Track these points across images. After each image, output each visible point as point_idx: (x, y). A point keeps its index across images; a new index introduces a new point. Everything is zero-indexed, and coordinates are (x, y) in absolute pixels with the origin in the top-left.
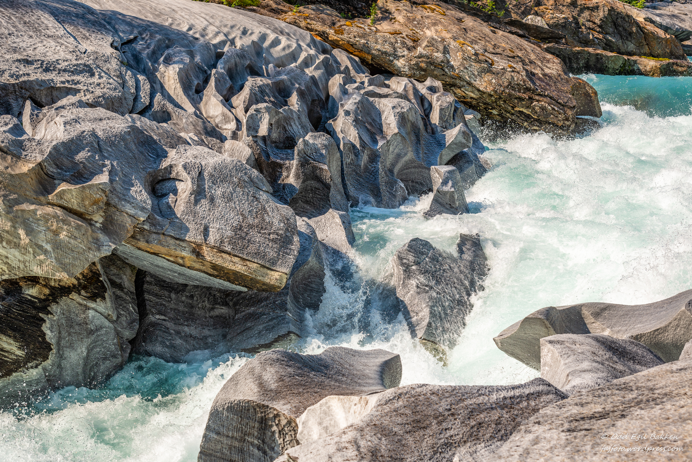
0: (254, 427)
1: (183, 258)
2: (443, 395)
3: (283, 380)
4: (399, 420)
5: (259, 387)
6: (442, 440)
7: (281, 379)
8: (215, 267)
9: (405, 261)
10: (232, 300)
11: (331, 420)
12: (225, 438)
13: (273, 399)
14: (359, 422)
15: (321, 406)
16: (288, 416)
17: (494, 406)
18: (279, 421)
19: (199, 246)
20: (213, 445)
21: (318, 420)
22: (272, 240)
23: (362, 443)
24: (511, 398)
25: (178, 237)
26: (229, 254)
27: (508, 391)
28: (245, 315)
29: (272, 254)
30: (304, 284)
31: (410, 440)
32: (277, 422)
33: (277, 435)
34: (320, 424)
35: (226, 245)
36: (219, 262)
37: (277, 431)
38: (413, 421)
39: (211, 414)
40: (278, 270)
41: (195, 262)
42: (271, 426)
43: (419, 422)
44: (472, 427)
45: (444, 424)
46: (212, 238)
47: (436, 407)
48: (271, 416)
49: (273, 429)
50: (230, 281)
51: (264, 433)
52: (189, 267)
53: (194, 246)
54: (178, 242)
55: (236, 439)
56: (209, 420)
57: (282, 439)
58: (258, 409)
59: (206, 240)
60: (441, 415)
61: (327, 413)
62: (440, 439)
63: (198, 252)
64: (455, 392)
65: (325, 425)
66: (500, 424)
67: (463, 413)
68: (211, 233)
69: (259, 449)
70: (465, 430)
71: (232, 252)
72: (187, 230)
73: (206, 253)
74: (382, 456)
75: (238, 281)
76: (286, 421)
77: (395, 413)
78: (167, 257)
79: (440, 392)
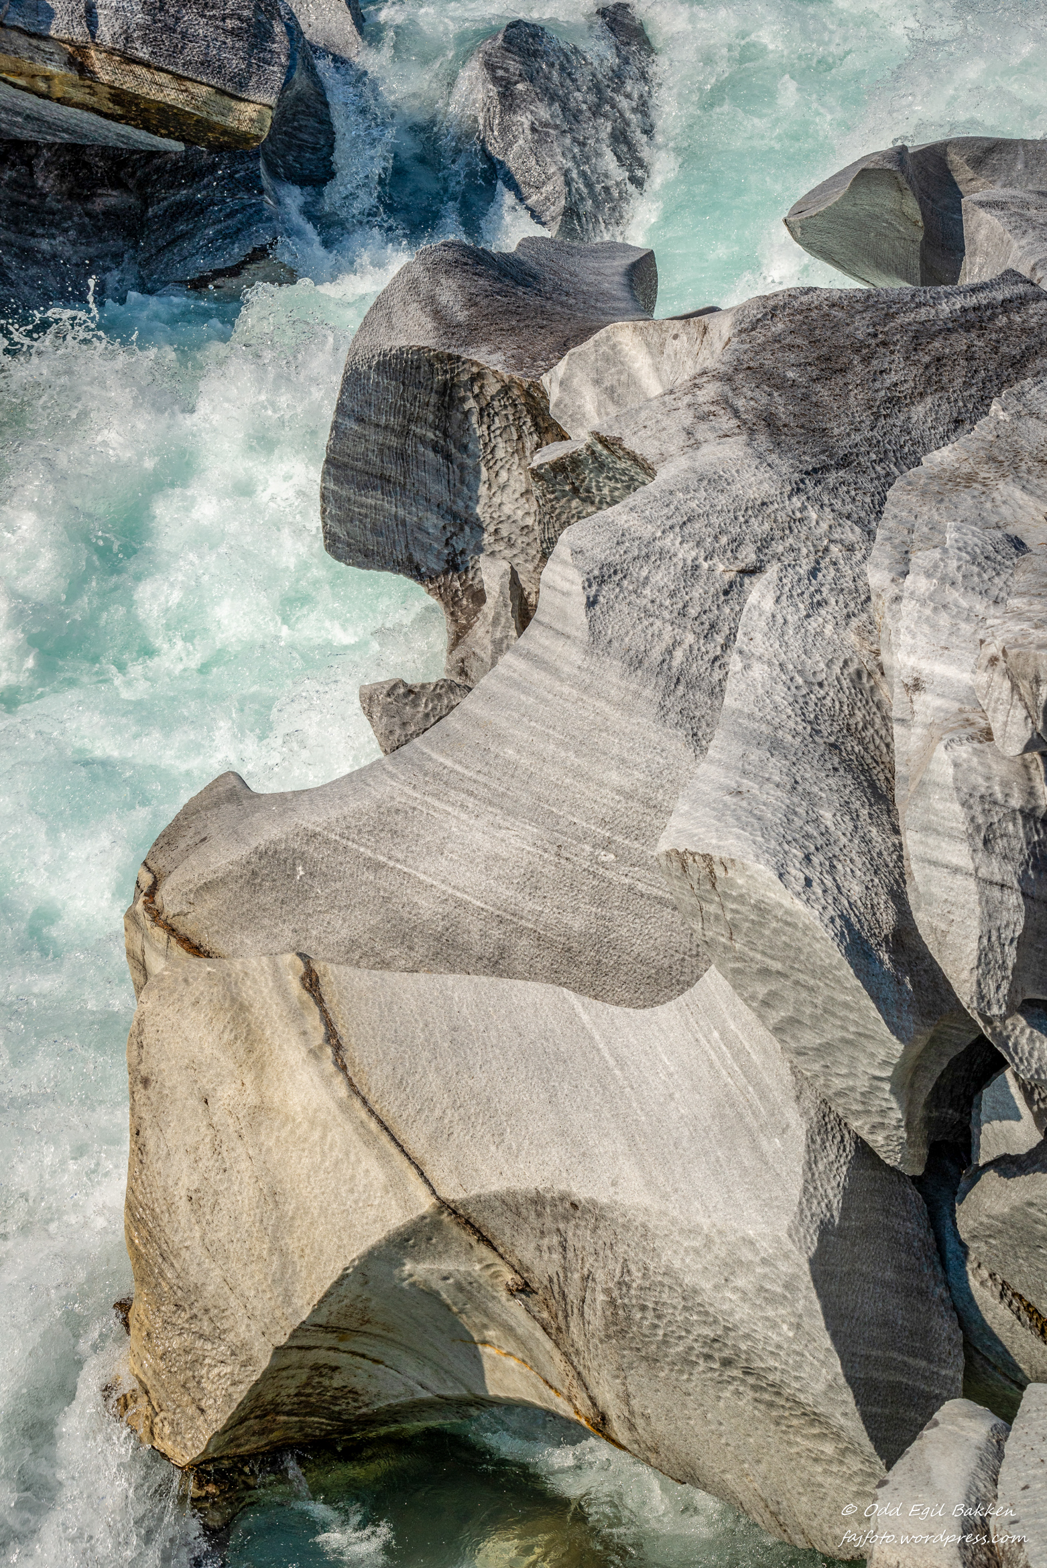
0: (428, 404)
1: (48, 79)
2: (853, 308)
3: (476, 304)
4: (792, 357)
5: (434, 319)
6: (882, 393)
7: (471, 302)
8: (119, 96)
9: (500, 73)
10: (132, 175)
11: (620, 372)
12: (372, 430)
13: (466, 343)
14: (717, 365)
15: (597, 344)
16: (505, 377)
17: (950, 325)
18: (482, 387)
19: (81, 49)
20: (351, 444)
21: (594, 375)
22: (232, 32)
23: (740, 403)
24: (974, 309)
25: (33, 29)
26: (147, 65)
27: (965, 297)
28: (170, 206)
29: (235, 64)
30: (286, 133)
31: (823, 393)
32: (476, 390)
33: (474, 419)
34: (597, 382)
35: (138, 45)
36: (129, 84)
37: (476, 410)
38: (818, 359)
39: (347, 380)
40: (252, 98)
41: (74, 86)
42: (463, 400)
43: (829, 359)
44: (927, 367)
45: (875, 362)
46: (107, 31)
47: (848, 330)
48: (465, 377)
49: (466, 407)
50: (147, 129)
51: (448, 417)
52: (58, 100)
53: (70, 49)
54: (34, 42)
55: (393, 430)
56: (342, 392)
57: (485, 427)
58: (438, 366)
59: (93, 36)
60: (863, 345)
61: (613, 358)
62: (877, 391)
63: (81, 64)
64: (871, 302)
65: (607, 384)
66: (972, 358)
67: (903, 340)
68: (101, 21)
69: (436, 449)
70: (915, 372)
71: (153, 61)
72: (51, 13)
73: (98, 64)
74: (785, 426)
75: (166, 128)
76: (498, 386)
77: (777, 345)
78: (11, 79)
79: (846, 303)
